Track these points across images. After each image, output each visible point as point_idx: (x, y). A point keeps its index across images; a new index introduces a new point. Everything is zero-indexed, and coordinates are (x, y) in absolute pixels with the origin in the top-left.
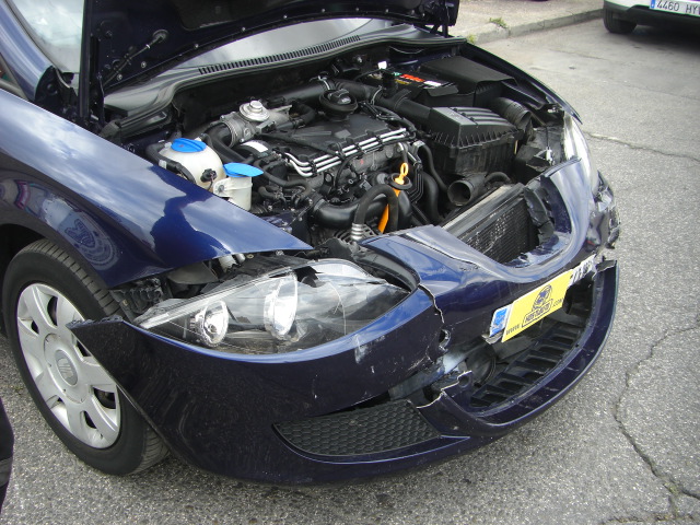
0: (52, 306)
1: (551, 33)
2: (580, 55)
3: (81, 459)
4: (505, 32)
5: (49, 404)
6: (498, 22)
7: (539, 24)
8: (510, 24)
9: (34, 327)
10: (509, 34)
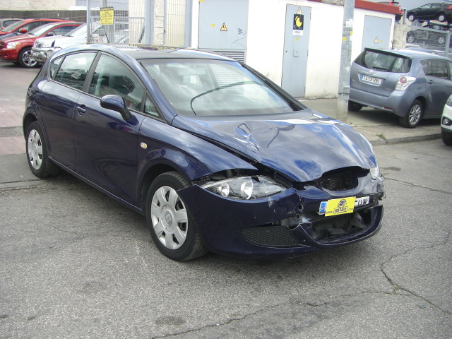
0: (167, 195)
1: (411, 144)
2: (424, 154)
3: (168, 257)
4: (384, 141)
5: (158, 236)
6: (381, 136)
7: (405, 138)
8: (388, 137)
9: (159, 204)
10: (387, 142)
